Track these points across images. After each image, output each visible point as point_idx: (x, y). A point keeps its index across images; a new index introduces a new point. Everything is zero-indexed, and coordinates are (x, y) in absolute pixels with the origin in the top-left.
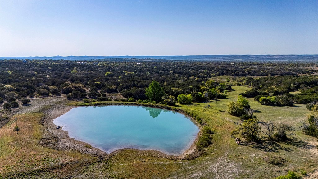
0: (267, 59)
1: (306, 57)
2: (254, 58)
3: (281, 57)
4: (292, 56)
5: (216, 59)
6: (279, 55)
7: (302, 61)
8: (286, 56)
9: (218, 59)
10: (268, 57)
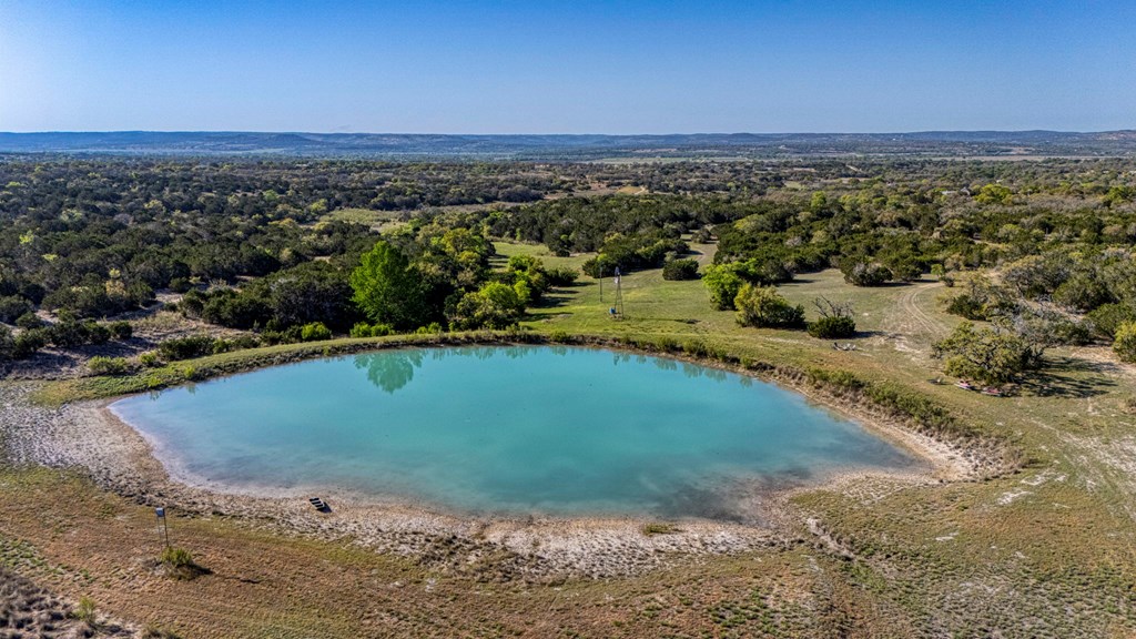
0: (368, 147)
1: (473, 142)
2: (318, 143)
3: (405, 141)
4: (435, 140)
5: (180, 147)
6: (397, 136)
7: (464, 154)
8: (419, 140)
9: (188, 150)
10: (364, 142)
